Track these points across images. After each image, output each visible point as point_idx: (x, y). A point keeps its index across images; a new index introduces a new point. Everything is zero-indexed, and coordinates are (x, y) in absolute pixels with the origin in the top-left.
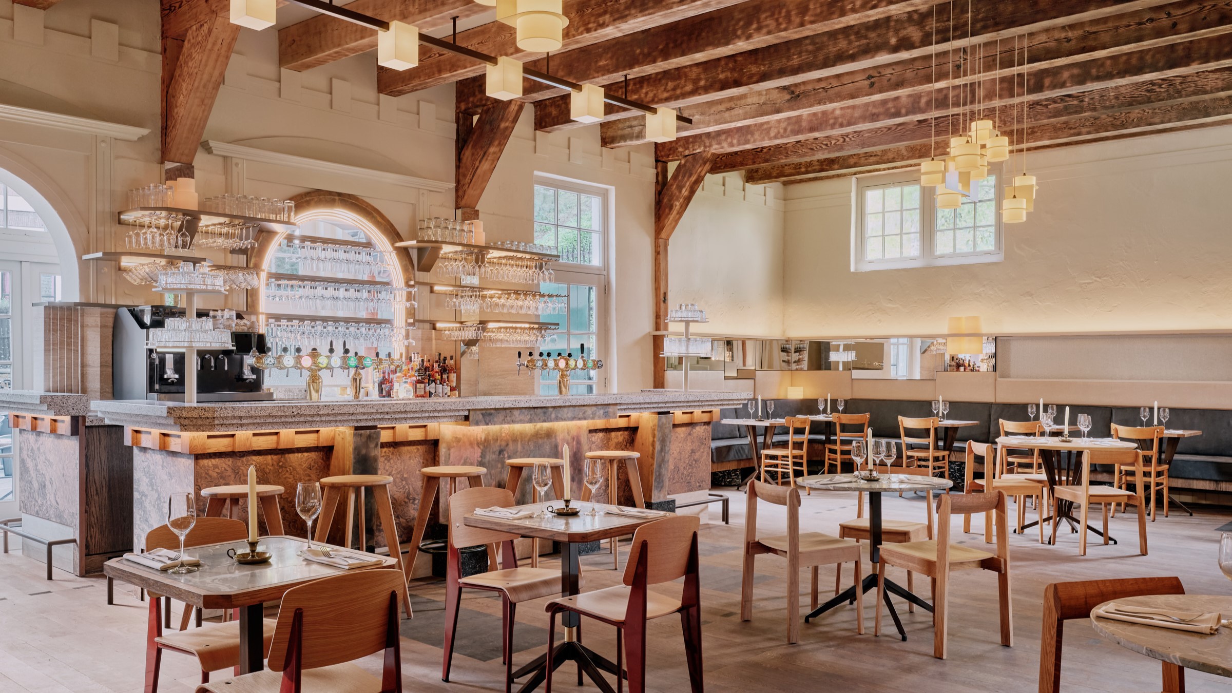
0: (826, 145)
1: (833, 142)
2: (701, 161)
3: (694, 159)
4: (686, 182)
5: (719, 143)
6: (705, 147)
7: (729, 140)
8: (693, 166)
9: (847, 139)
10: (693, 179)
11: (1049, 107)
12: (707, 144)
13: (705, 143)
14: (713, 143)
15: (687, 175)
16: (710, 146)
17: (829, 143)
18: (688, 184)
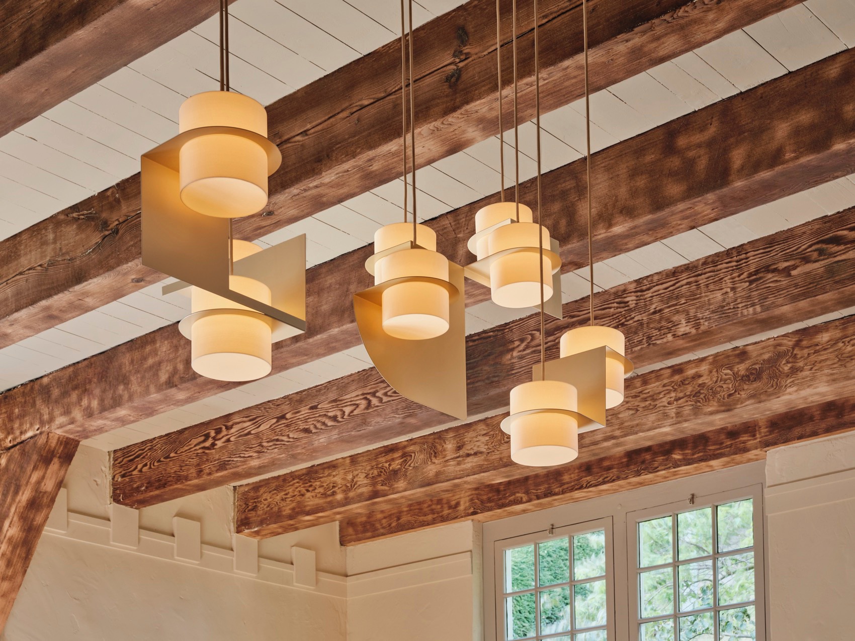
0: (334, 418)
1: (347, 410)
2: (35, 457)
3: (23, 453)
4: (10, 505)
5: (67, 412)
6: (42, 423)
7: (85, 402)
8: (22, 467)
9: (375, 401)
10: (24, 496)
11: (794, 273)
12: (46, 417)
13: (41, 415)
14: (57, 412)
15: (12, 489)
16: (51, 420)
17: (339, 414)
18: (13, 510)
